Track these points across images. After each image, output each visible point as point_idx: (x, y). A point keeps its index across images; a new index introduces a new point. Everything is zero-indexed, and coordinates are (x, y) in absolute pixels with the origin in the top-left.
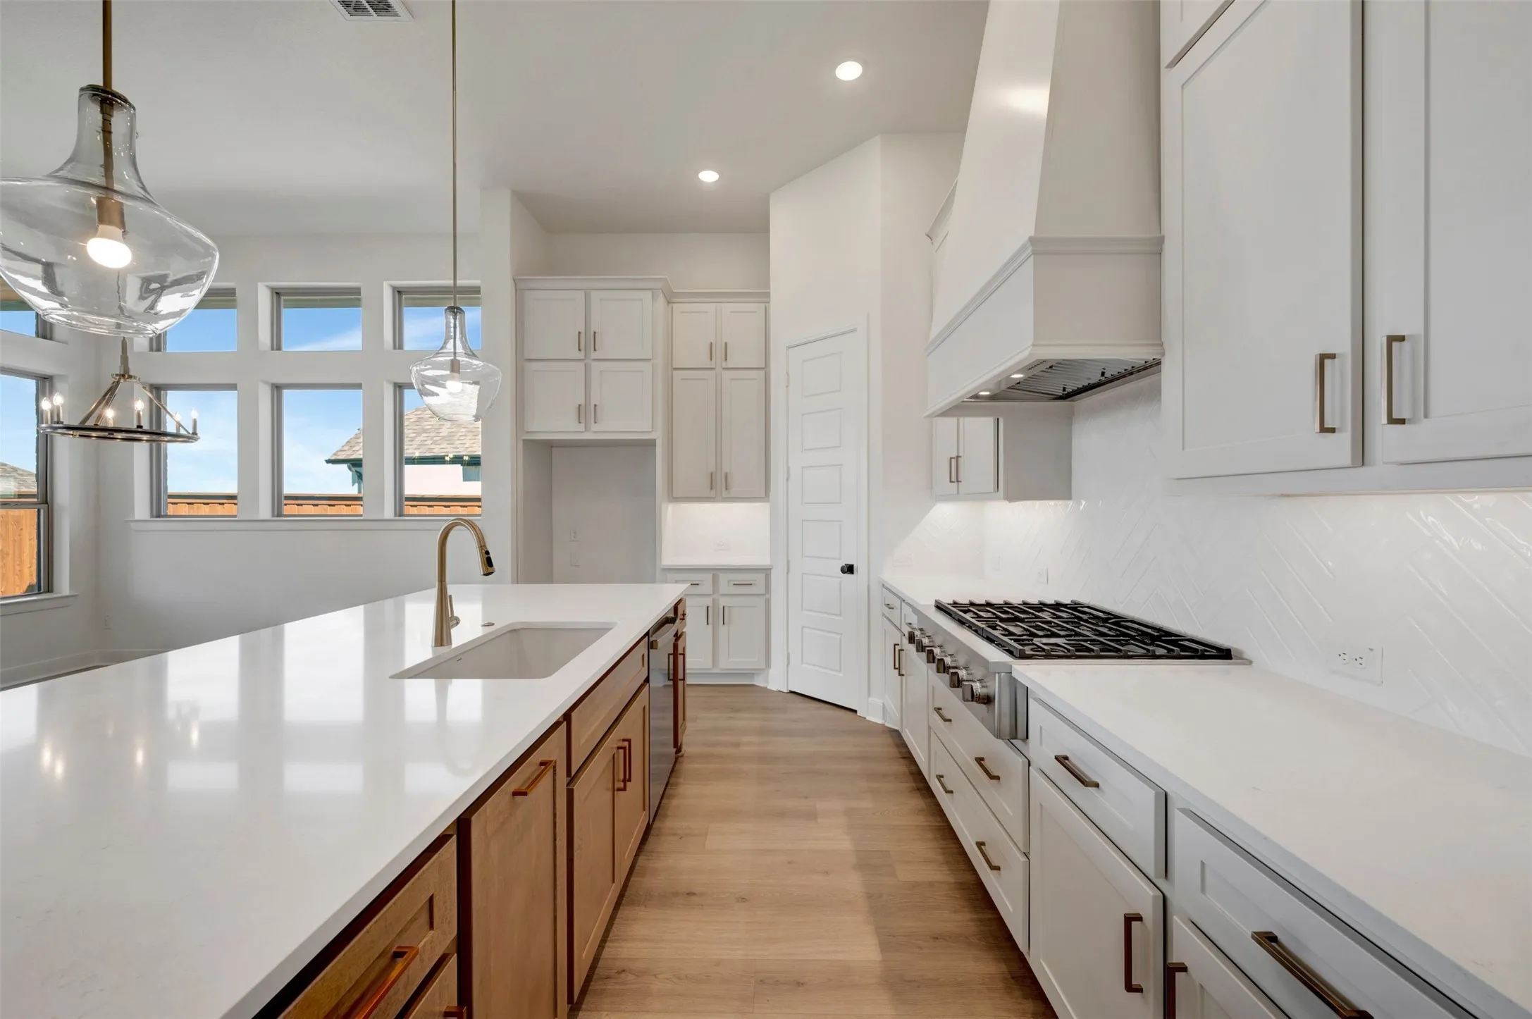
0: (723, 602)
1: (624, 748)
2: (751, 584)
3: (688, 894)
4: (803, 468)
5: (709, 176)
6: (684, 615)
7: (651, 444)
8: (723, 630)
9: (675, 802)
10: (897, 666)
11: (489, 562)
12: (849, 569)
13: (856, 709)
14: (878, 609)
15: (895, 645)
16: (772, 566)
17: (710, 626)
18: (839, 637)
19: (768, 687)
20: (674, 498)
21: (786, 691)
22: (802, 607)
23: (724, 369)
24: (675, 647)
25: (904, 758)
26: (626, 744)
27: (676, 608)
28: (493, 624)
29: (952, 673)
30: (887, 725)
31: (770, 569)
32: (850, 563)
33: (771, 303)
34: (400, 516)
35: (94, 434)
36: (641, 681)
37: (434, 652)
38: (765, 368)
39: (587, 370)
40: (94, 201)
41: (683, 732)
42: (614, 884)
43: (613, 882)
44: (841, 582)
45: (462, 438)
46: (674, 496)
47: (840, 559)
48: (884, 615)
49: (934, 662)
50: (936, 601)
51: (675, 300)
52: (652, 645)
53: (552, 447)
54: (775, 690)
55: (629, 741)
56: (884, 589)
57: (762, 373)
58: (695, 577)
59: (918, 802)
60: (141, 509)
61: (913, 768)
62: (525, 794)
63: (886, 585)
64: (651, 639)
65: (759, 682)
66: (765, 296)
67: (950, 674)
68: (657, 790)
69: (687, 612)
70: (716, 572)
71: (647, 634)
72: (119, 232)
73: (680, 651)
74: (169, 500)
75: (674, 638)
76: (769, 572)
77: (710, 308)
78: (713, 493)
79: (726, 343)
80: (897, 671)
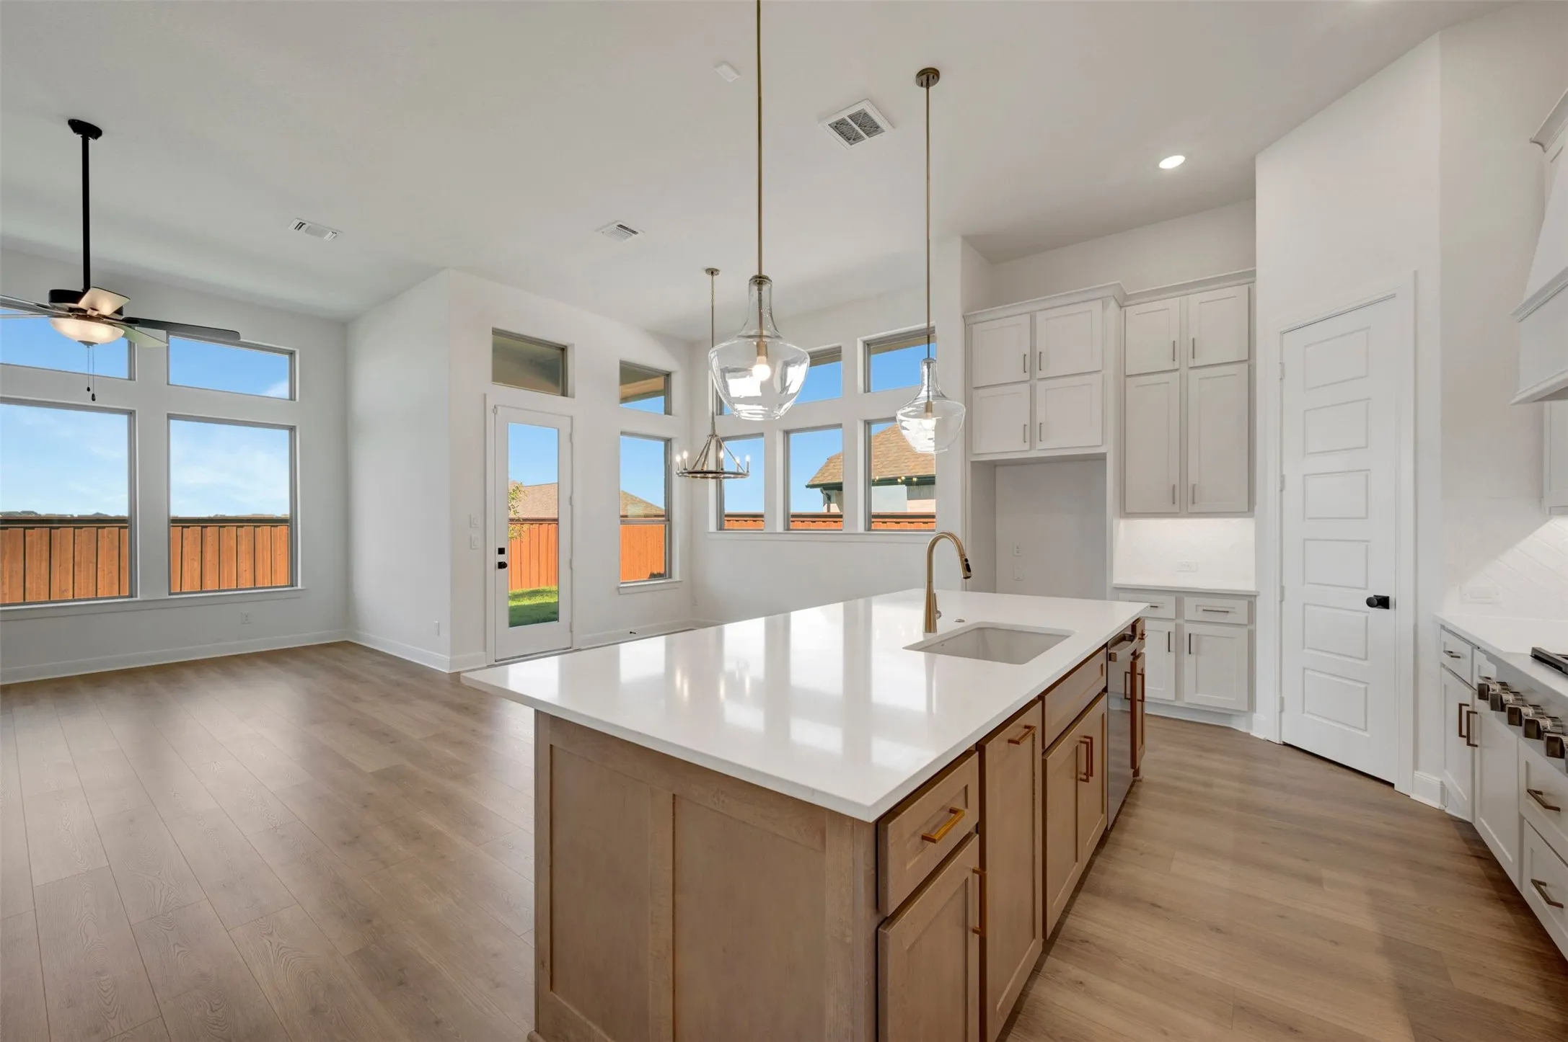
0: (1189, 628)
1: (1087, 743)
2: (1228, 612)
3: (1152, 904)
4: (1305, 475)
5: (1172, 162)
6: (1143, 635)
7: (1102, 457)
8: (1189, 661)
9: (1133, 821)
10: (1464, 733)
11: (968, 568)
12: (1383, 602)
13: (1393, 782)
14: (1432, 659)
15: (1461, 705)
16: (1258, 592)
17: (1172, 655)
18: (1363, 686)
19: (1252, 734)
20: (1126, 513)
21: (1278, 742)
22: (1304, 644)
23: (1191, 368)
24: (1133, 666)
25: (1478, 857)
26: (1088, 740)
27: (1134, 627)
28: (963, 621)
29: (1549, 738)
30: (1448, 811)
31: (1255, 596)
32: (1384, 594)
33: (1257, 282)
34: (869, 530)
35: (699, 475)
36: (1100, 690)
37: (924, 636)
38: (1249, 361)
39: (1033, 390)
40: (755, 343)
41: (1142, 756)
42: (1077, 864)
43: (1077, 861)
44: (1367, 618)
45: (906, 461)
46: (1127, 511)
47: (1366, 588)
48: (1443, 665)
49: (1521, 725)
50: (1534, 650)
51: (1126, 303)
52: (1110, 657)
53: (996, 466)
54: (1262, 737)
55: (1091, 739)
56: (1443, 632)
57: (1245, 366)
58: (1156, 599)
59: (1500, 914)
60: (712, 526)
61: (1496, 873)
62: (1017, 743)
63: (1447, 626)
64: (1109, 651)
65: (1239, 725)
66: (1249, 276)
67: (1545, 739)
68: (1115, 805)
69: (1146, 633)
70: (1180, 595)
71: (1106, 645)
72: (764, 358)
73: (1139, 671)
74: (726, 518)
75: (1132, 657)
76: (1253, 599)
77: (1173, 303)
78: (1176, 509)
79: (1193, 339)
80: (1465, 739)
